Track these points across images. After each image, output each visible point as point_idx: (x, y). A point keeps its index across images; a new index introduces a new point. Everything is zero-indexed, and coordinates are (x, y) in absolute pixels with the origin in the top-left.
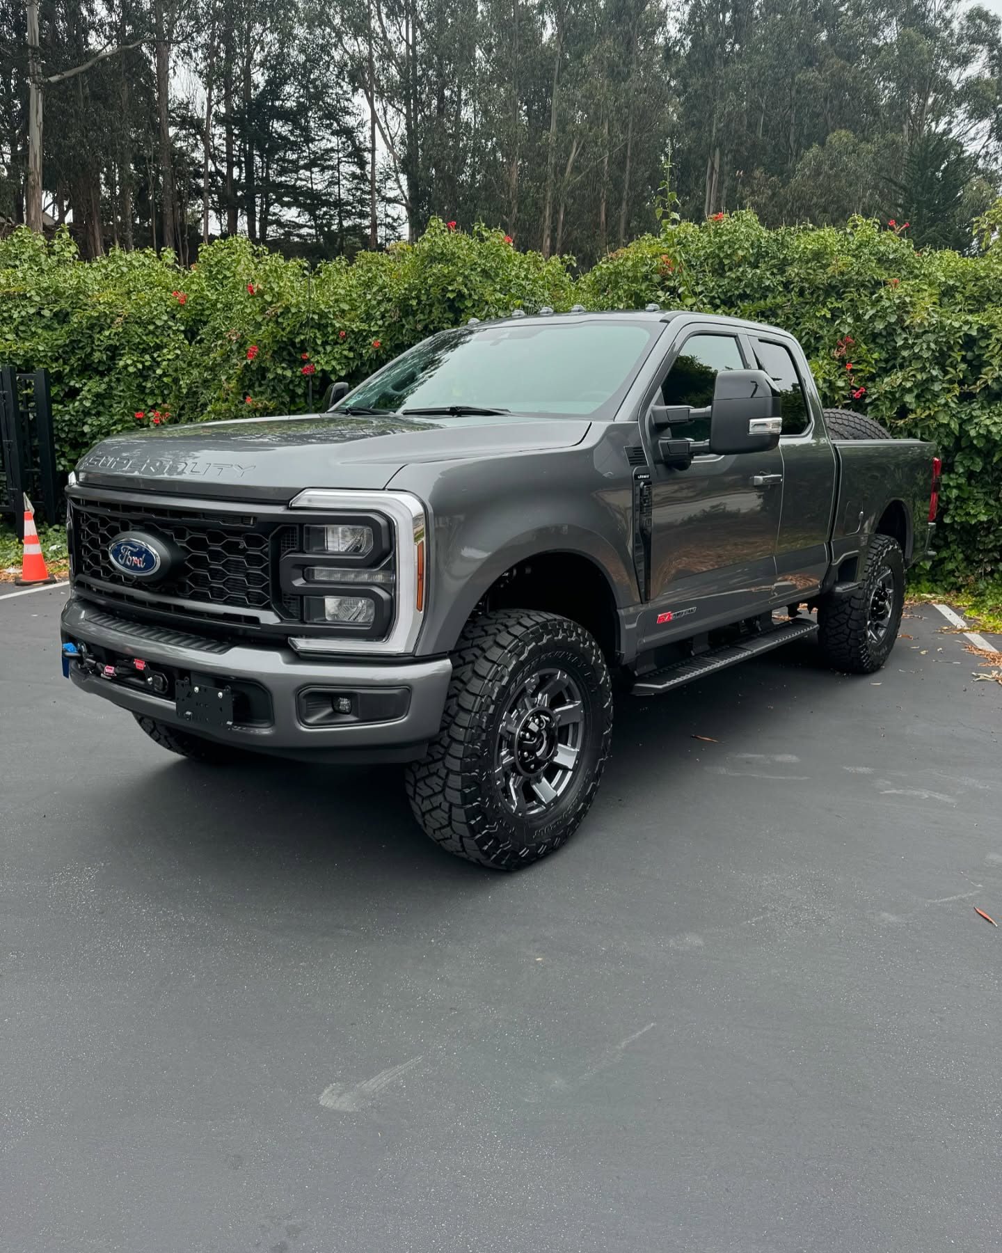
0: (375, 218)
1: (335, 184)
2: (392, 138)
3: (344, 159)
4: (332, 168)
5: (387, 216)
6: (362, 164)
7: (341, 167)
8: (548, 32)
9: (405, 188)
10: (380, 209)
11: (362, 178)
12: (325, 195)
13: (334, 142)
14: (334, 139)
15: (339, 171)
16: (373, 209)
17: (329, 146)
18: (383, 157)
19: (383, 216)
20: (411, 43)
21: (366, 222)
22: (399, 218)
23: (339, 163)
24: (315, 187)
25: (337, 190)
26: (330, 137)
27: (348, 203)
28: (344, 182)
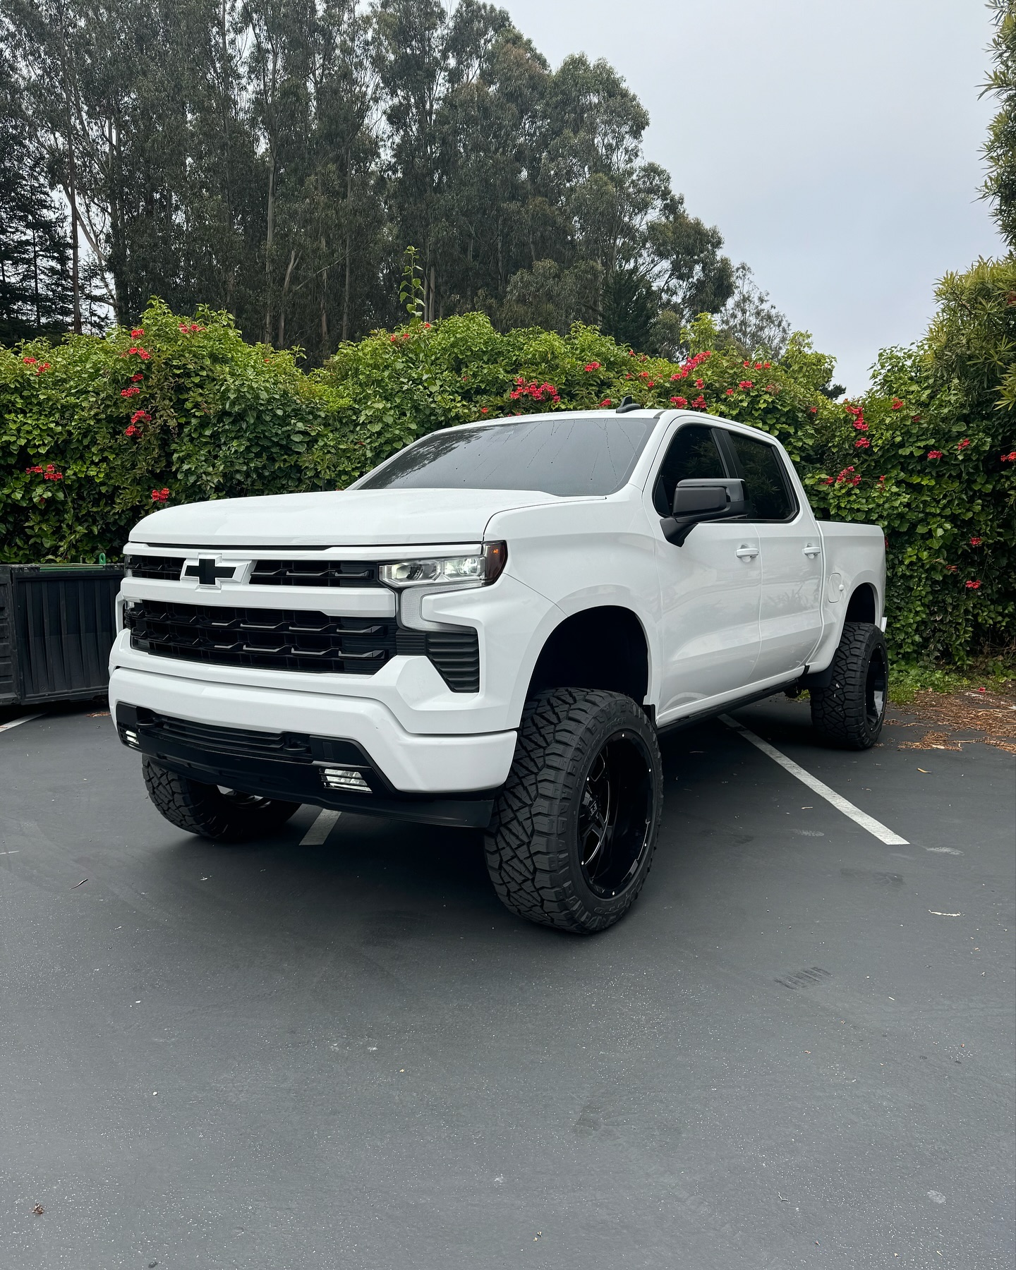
0: (78, 315)
1: (32, 278)
2: (97, 236)
3: (41, 253)
4: (28, 262)
5: (93, 314)
6: (62, 260)
7: (38, 261)
8: (262, 147)
9: (112, 286)
10: (84, 307)
11: (63, 274)
12: (19, 289)
13: (29, 234)
14: (29, 232)
15: (36, 266)
16: (77, 306)
17: (24, 238)
18: (86, 254)
19: (87, 314)
20: (114, 142)
21: (69, 319)
22: (106, 317)
23: (36, 257)
24: (7, 280)
25: (33, 285)
26: (24, 230)
27: (47, 299)
28: (42, 276)
